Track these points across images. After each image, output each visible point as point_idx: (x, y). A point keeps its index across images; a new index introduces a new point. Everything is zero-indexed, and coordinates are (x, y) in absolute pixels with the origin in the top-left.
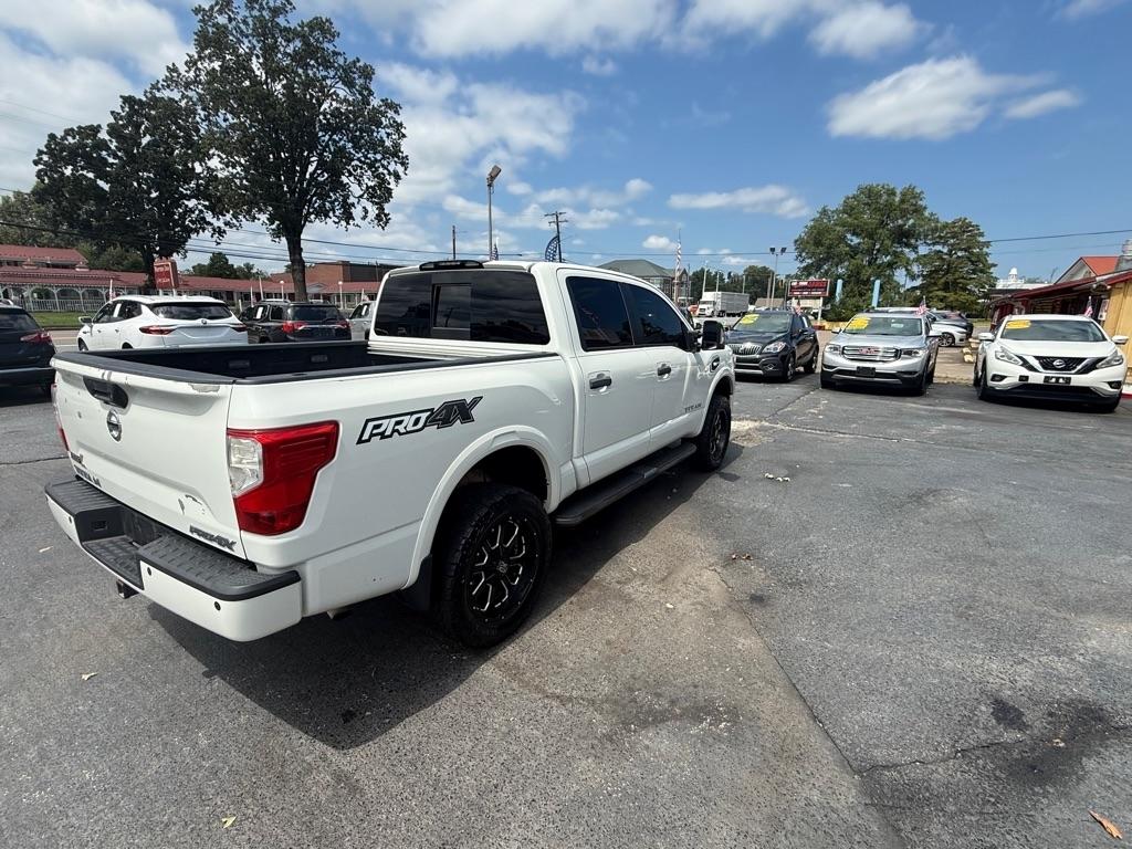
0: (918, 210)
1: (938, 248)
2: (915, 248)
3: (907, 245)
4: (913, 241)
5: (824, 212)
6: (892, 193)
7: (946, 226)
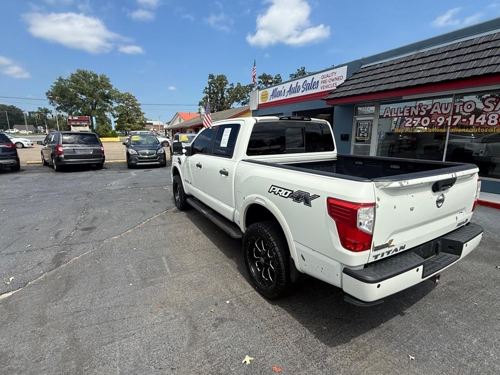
0: (110, 87)
1: (121, 104)
2: (111, 103)
3: (108, 102)
4: (110, 100)
5: (61, 79)
6: (96, 76)
7: (122, 95)
